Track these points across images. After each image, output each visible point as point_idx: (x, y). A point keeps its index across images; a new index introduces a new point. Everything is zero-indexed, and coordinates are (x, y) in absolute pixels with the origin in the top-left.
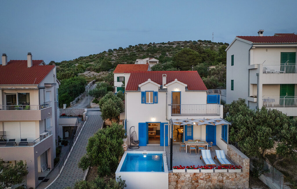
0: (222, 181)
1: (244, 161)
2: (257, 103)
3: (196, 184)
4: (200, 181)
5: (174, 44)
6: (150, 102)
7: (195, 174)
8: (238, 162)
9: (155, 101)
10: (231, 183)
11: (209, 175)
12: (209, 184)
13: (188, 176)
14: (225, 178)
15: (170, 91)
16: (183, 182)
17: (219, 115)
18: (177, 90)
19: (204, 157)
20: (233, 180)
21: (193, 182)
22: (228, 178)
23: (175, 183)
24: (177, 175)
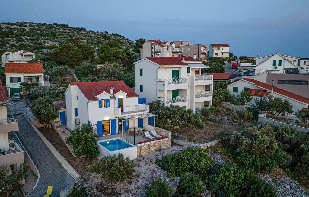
0: (160, 146)
1: (169, 133)
2: (164, 101)
3: (149, 150)
4: (151, 148)
5: (26, 26)
6: (104, 107)
7: (149, 144)
8: (165, 135)
9: (108, 106)
10: (164, 145)
11: (155, 144)
12: (155, 148)
13: (145, 146)
14: (161, 144)
15: (117, 98)
16: (143, 150)
17: (146, 111)
18: (121, 97)
19: (147, 136)
20: (165, 144)
21: (148, 149)
22: (163, 143)
23: (139, 151)
24: (141, 147)
